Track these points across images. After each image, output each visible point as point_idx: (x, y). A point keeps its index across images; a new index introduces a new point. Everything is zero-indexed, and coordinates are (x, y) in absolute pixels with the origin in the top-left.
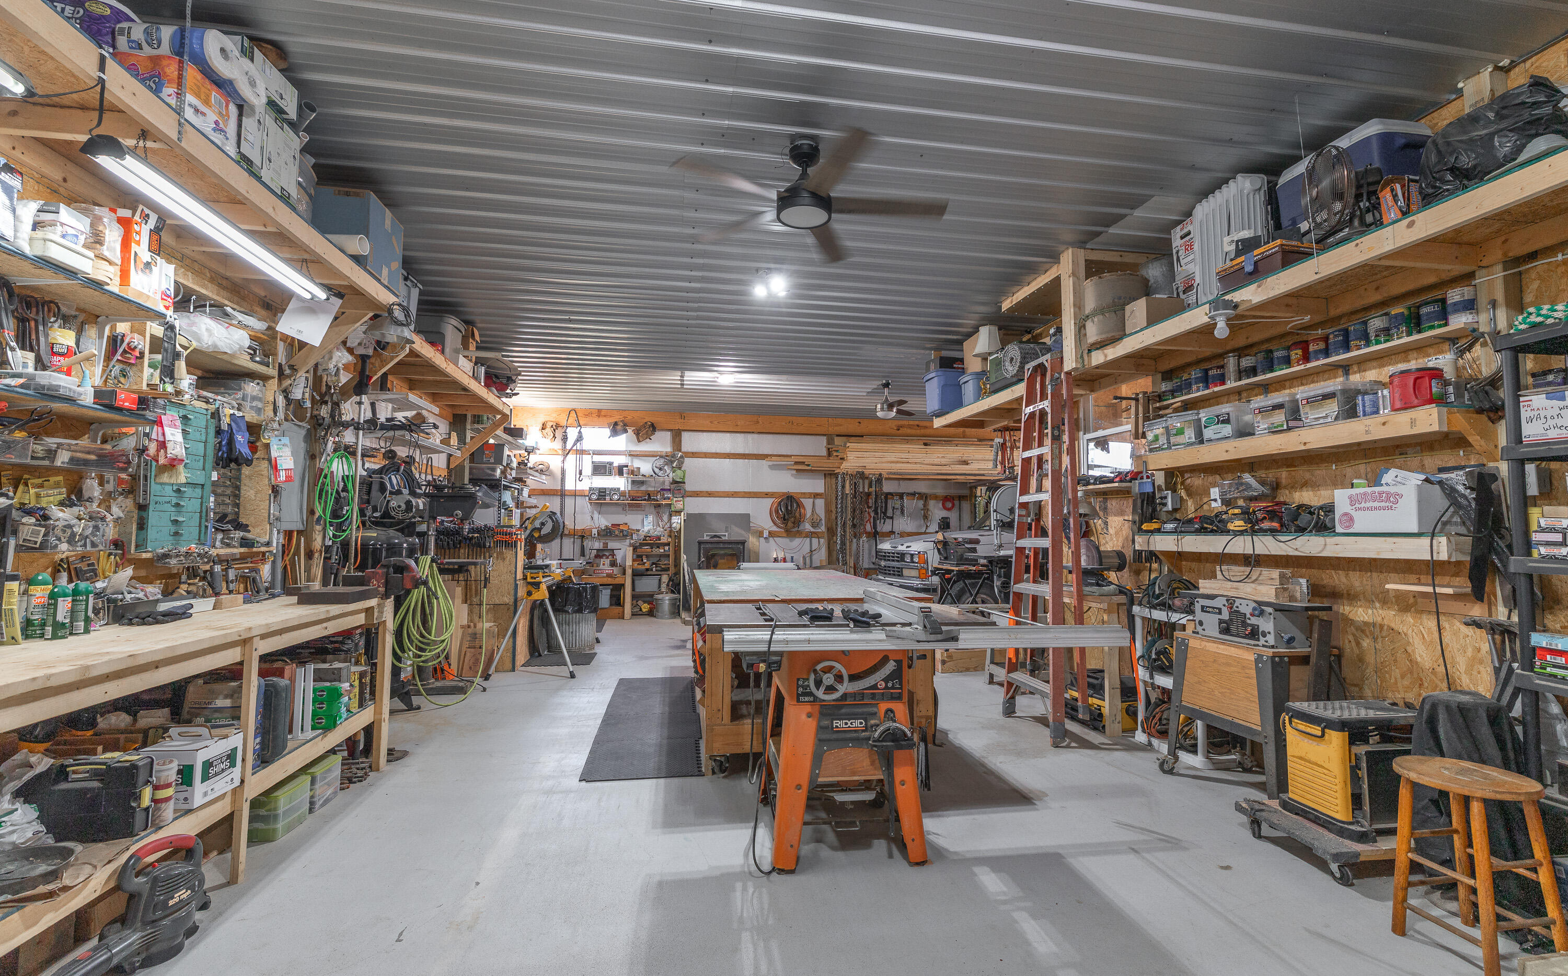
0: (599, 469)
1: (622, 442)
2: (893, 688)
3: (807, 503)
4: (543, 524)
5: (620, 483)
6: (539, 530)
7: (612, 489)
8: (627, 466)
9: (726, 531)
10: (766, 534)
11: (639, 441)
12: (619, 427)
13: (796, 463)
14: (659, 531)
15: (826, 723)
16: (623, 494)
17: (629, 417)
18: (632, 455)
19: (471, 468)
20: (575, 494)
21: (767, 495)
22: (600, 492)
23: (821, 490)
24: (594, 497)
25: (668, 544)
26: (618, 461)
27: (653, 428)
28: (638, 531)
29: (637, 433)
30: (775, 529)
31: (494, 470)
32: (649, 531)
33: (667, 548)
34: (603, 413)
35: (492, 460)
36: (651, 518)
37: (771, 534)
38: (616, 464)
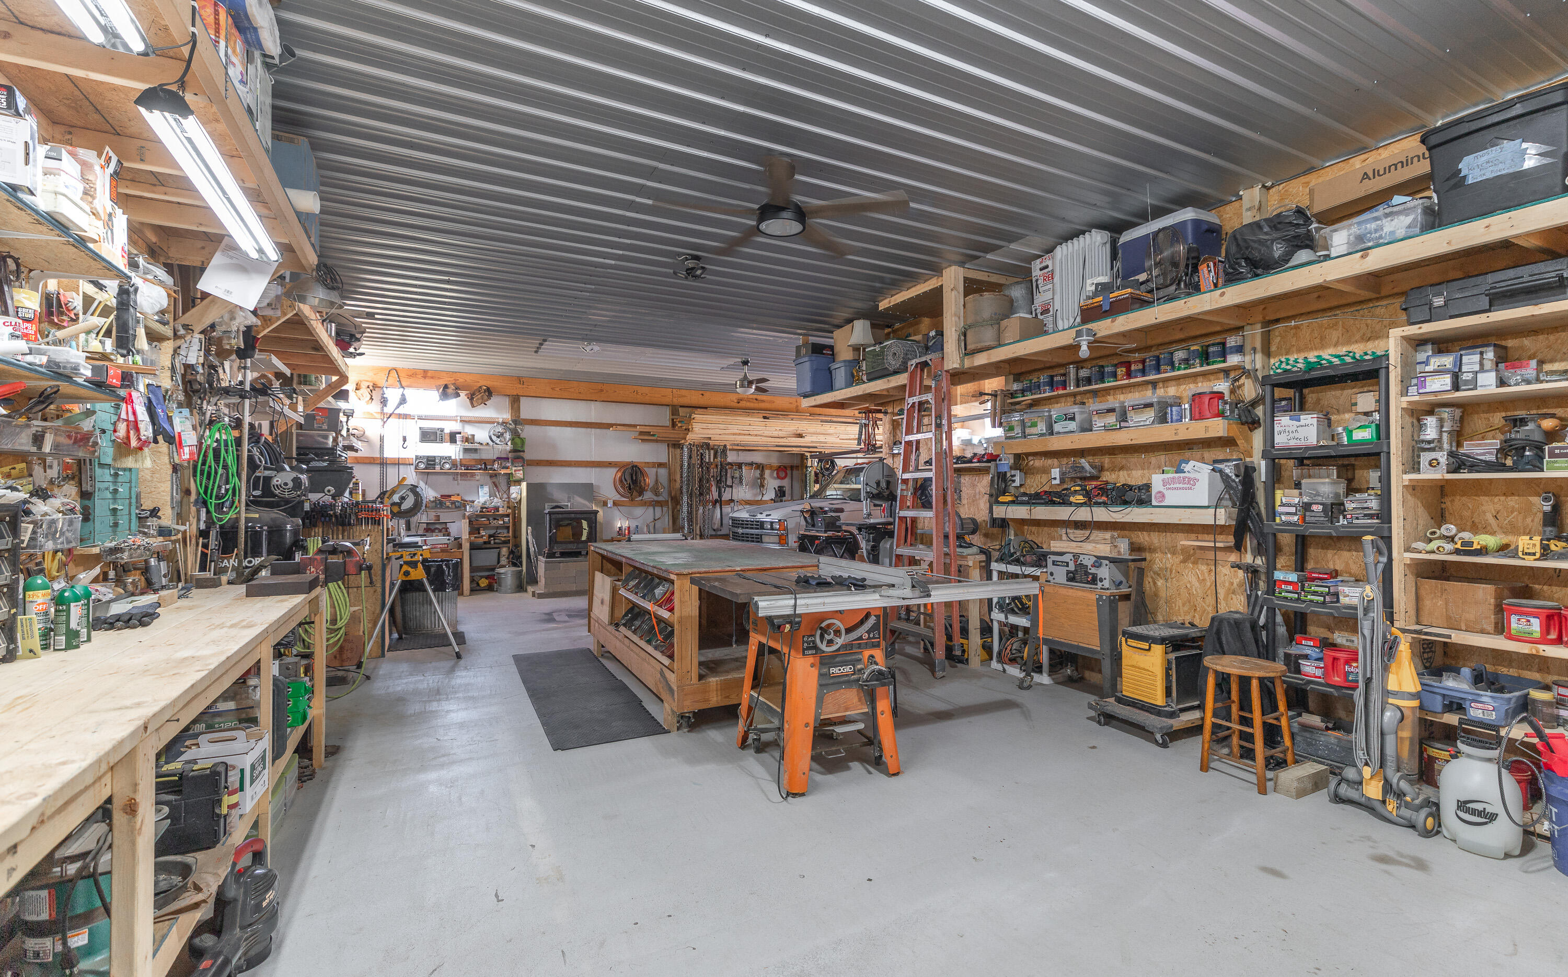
0: (428, 436)
1: (455, 407)
2: (874, 638)
3: (651, 472)
4: (403, 498)
5: (452, 451)
6: (399, 505)
7: (442, 458)
8: (460, 433)
9: (569, 501)
10: (610, 504)
11: (473, 406)
12: (450, 391)
13: (641, 433)
14: (497, 502)
15: (825, 670)
16: (454, 464)
17: (461, 380)
18: (464, 421)
19: (298, 435)
20: (398, 463)
21: (610, 464)
22: (428, 460)
23: (664, 459)
24: (422, 466)
25: (508, 516)
26: (449, 427)
27: (489, 392)
28: (473, 502)
29: (471, 398)
30: (618, 497)
31: (326, 437)
32: (485, 502)
33: (506, 519)
34: (429, 374)
35: (325, 427)
36: (486, 489)
37: (615, 504)
38: (447, 431)
